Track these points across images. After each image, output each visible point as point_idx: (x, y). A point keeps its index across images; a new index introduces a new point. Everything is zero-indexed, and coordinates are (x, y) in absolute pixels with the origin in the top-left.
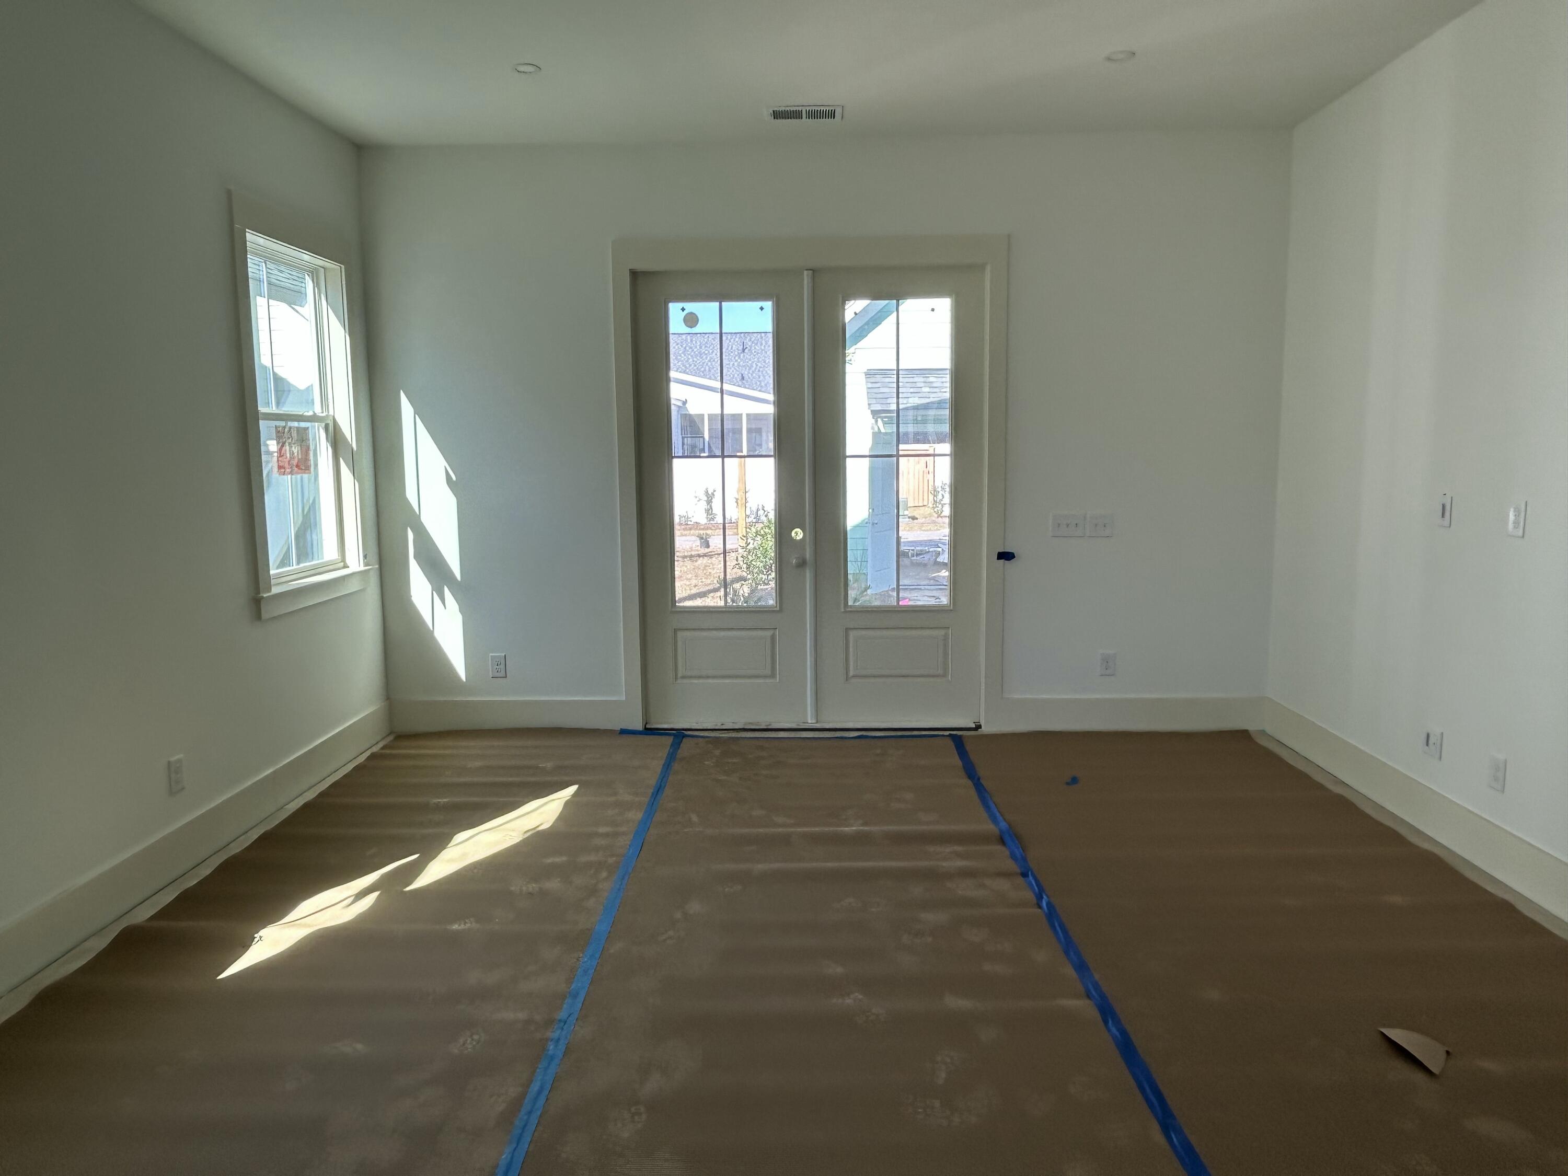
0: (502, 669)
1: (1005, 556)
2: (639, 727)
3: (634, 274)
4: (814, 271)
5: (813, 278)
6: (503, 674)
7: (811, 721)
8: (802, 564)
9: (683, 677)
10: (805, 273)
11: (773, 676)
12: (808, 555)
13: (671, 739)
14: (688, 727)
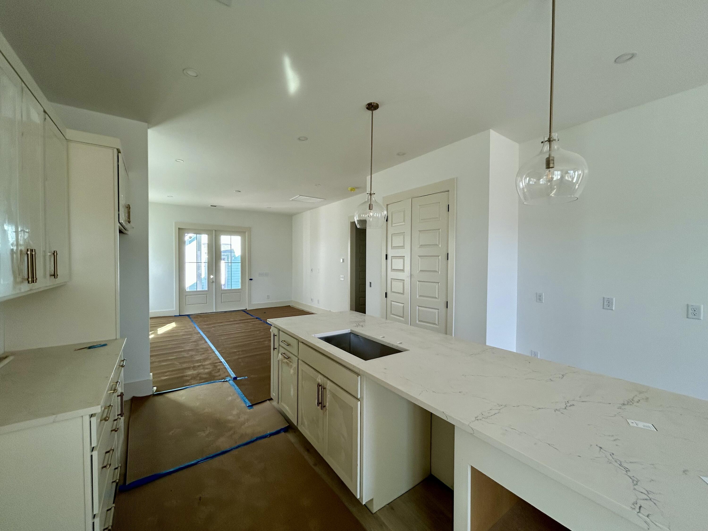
1: (251, 279)
2: (179, 315)
3: (179, 228)
4: (215, 231)
5: (215, 232)
7: (214, 311)
9: (188, 305)
10: (214, 231)
11: (207, 303)
12: (214, 280)
13: (187, 316)
14: (189, 314)
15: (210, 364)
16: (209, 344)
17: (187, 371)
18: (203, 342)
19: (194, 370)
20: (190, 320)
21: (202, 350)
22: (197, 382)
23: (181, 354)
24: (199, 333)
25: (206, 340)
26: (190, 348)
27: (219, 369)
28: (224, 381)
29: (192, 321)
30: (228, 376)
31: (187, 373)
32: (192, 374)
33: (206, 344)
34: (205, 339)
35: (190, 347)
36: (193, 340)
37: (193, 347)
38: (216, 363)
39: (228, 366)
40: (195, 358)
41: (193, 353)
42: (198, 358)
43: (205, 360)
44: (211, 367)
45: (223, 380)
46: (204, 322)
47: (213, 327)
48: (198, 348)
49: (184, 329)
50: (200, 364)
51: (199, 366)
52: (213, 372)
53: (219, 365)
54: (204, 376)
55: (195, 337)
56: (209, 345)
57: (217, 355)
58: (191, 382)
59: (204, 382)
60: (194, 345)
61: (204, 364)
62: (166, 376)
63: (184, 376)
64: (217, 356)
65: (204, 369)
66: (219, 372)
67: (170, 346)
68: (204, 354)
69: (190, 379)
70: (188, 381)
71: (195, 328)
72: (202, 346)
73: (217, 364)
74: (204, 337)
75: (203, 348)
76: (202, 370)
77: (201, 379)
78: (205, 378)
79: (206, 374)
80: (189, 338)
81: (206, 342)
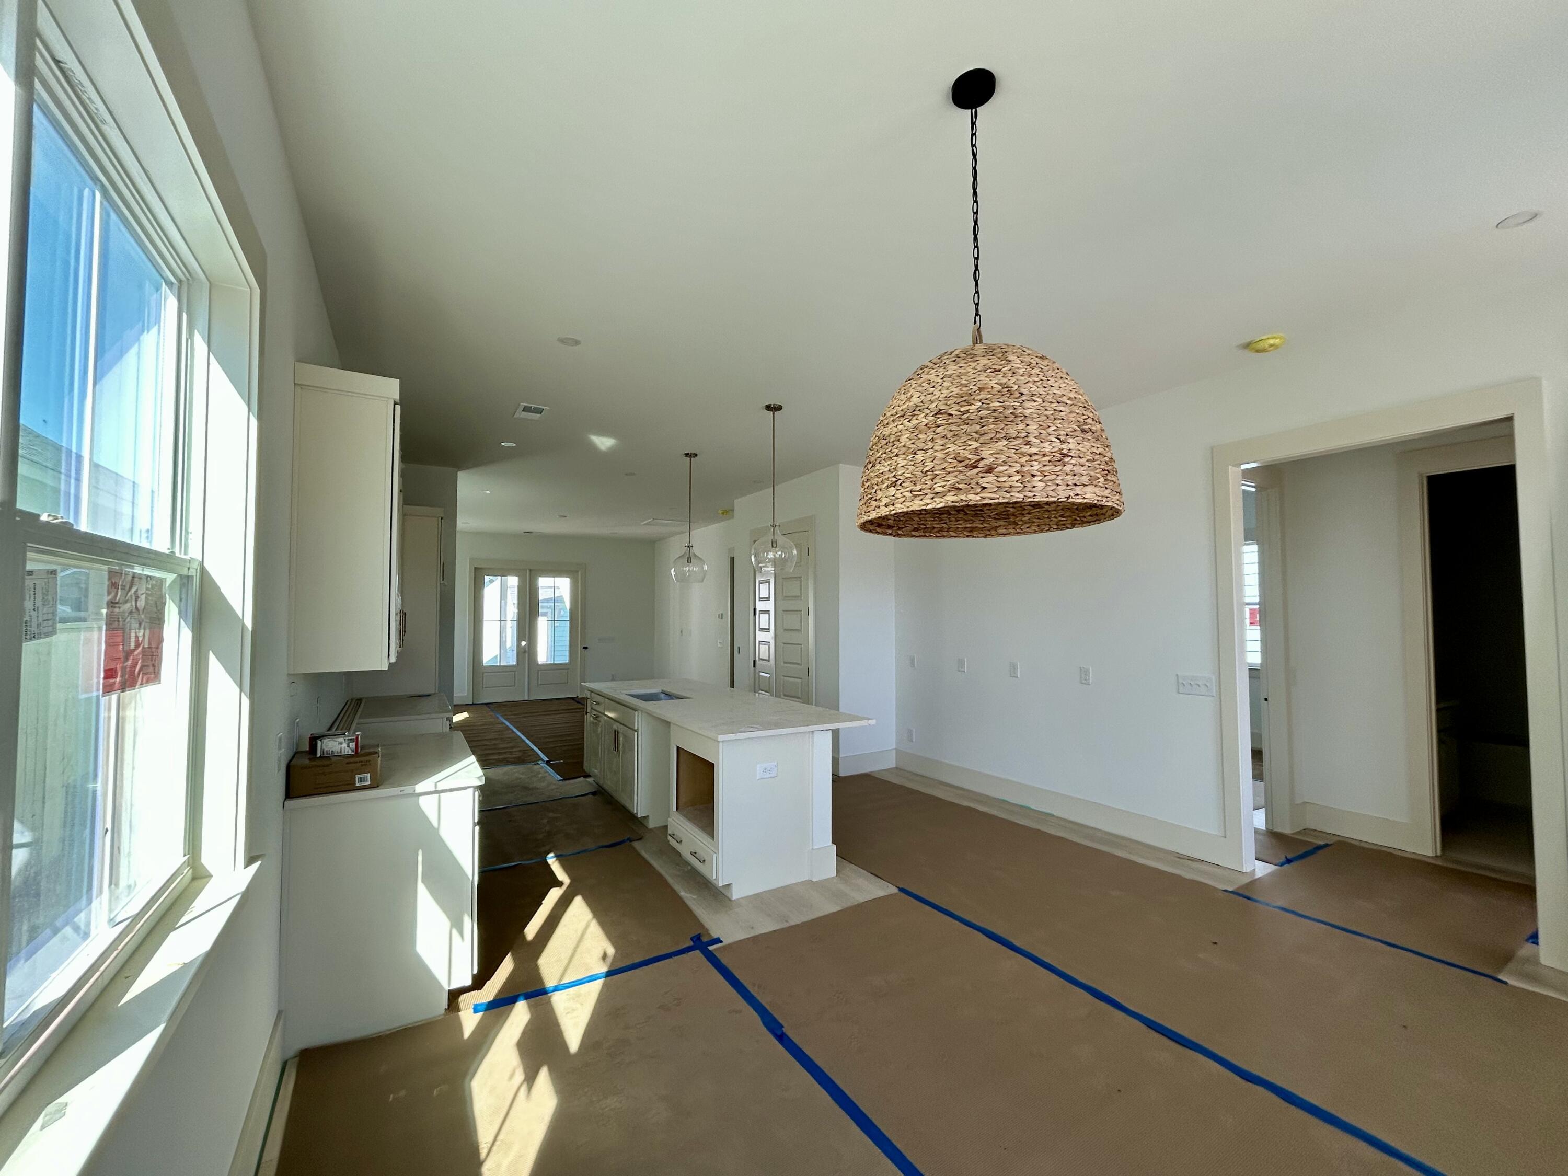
1: (585, 648)
2: (471, 703)
3: (475, 568)
4: (530, 570)
5: (530, 572)
7: (526, 698)
8: (525, 652)
9: (485, 689)
10: (528, 570)
11: (515, 686)
12: (527, 649)
13: (485, 705)
14: (488, 702)
20: (490, 710)
24: (503, 722)
28: (534, 764)
29: (493, 711)
30: (539, 760)
34: (511, 729)
36: (495, 729)
44: (522, 753)
52: (524, 756)
55: (498, 727)
66: (527, 755)
71: (498, 718)
72: (507, 736)
73: (526, 750)
77: (508, 761)
80: (490, 728)
81: (513, 732)
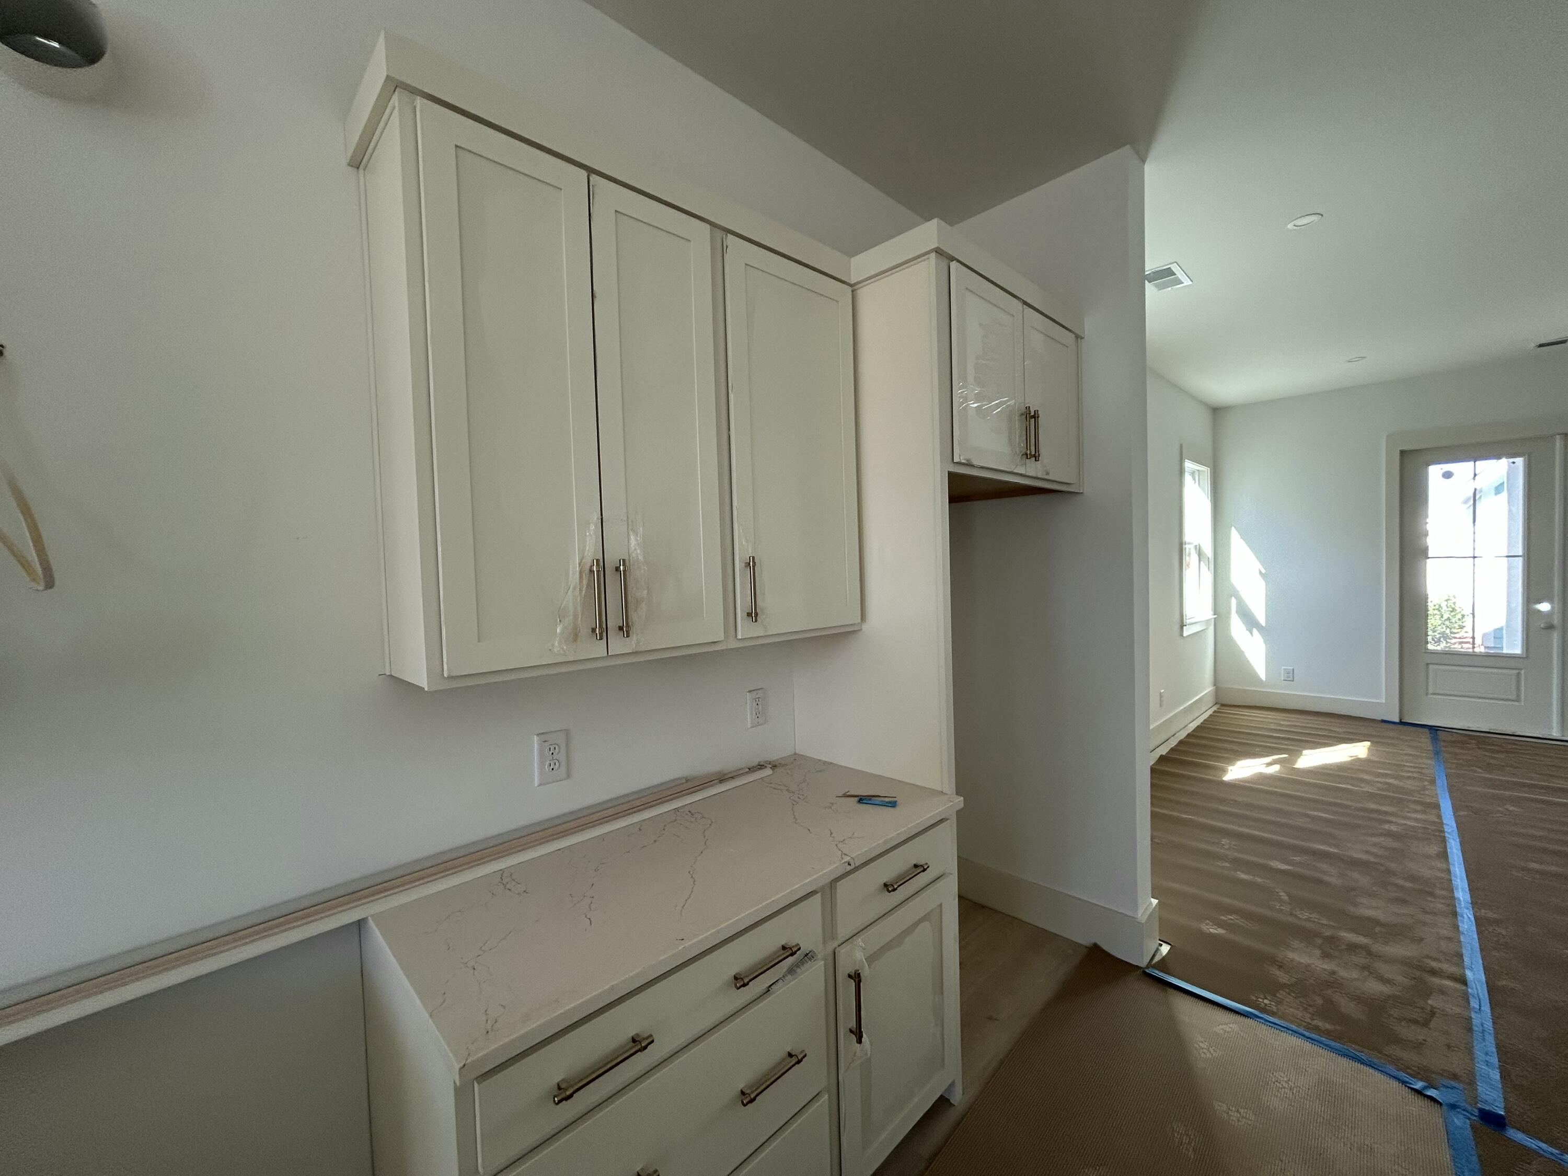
0: (1290, 677)
2: (1397, 720)
3: (1403, 452)
6: (1291, 679)
7: (1556, 734)
8: (1550, 627)
11: (1518, 699)
12: (1555, 624)
13: (1427, 730)
14: (1438, 725)
15: (1406, 963)
16: (1452, 868)
17: (1296, 943)
18: (1434, 849)
19: (1326, 956)
20: (1431, 748)
21: (1408, 884)
22: (1300, 1014)
23: (1319, 865)
24: (1437, 806)
25: (1445, 847)
26: (1364, 857)
27: (1433, 1013)
28: (1419, 1092)
29: (1437, 753)
30: (1455, 1077)
31: (1291, 955)
32: (1307, 966)
33: (1441, 865)
34: (1444, 841)
35: (1367, 852)
36: (1394, 828)
37: (1376, 855)
38: (1434, 972)
39: (1489, 1024)
40: (1356, 905)
41: (1364, 880)
42: (1371, 909)
43: (1396, 932)
44: (1400, 979)
45: (1419, 1085)
46: (1489, 768)
47: (1512, 800)
48: (1393, 866)
49: (1386, 775)
50: (1362, 940)
51: (1353, 948)
52: (1395, 1012)
53: (1442, 991)
54: (1349, 1007)
55: (1410, 819)
56: (1448, 871)
57: (1462, 938)
58: (1279, 1003)
59: (1328, 1034)
60: (1386, 848)
61: (1377, 947)
62: (1220, 924)
63: (1273, 961)
64: (1460, 942)
65: (1366, 973)
66: (1426, 1024)
67: (1300, 822)
68: (1404, 902)
69: (1283, 986)
70: (1273, 988)
71: (1433, 782)
72: (1414, 867)
73: (1436, 981)
74: (1446, 829)
75: (1412, 878)
76: (1355, 974)
77: (1329, 1010)
78: (1343, 1019)
79: (1362, 1000)
80: (1386, 813)
81: (1444, 855)
